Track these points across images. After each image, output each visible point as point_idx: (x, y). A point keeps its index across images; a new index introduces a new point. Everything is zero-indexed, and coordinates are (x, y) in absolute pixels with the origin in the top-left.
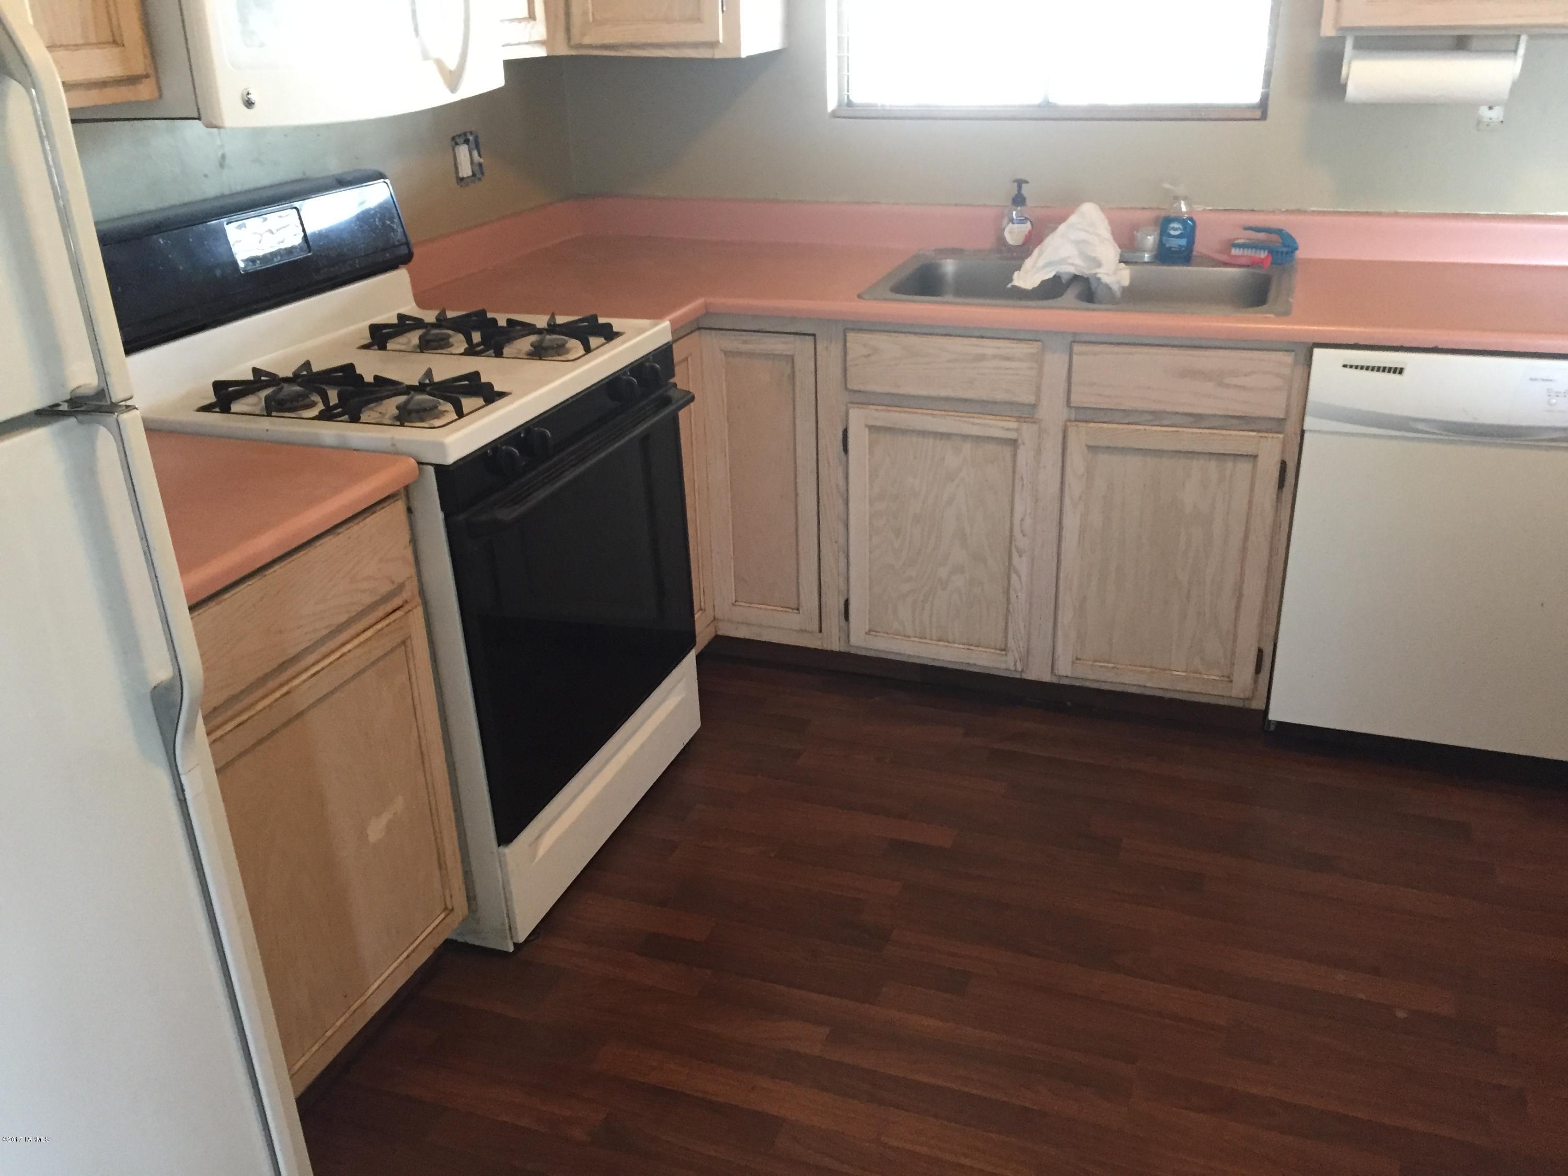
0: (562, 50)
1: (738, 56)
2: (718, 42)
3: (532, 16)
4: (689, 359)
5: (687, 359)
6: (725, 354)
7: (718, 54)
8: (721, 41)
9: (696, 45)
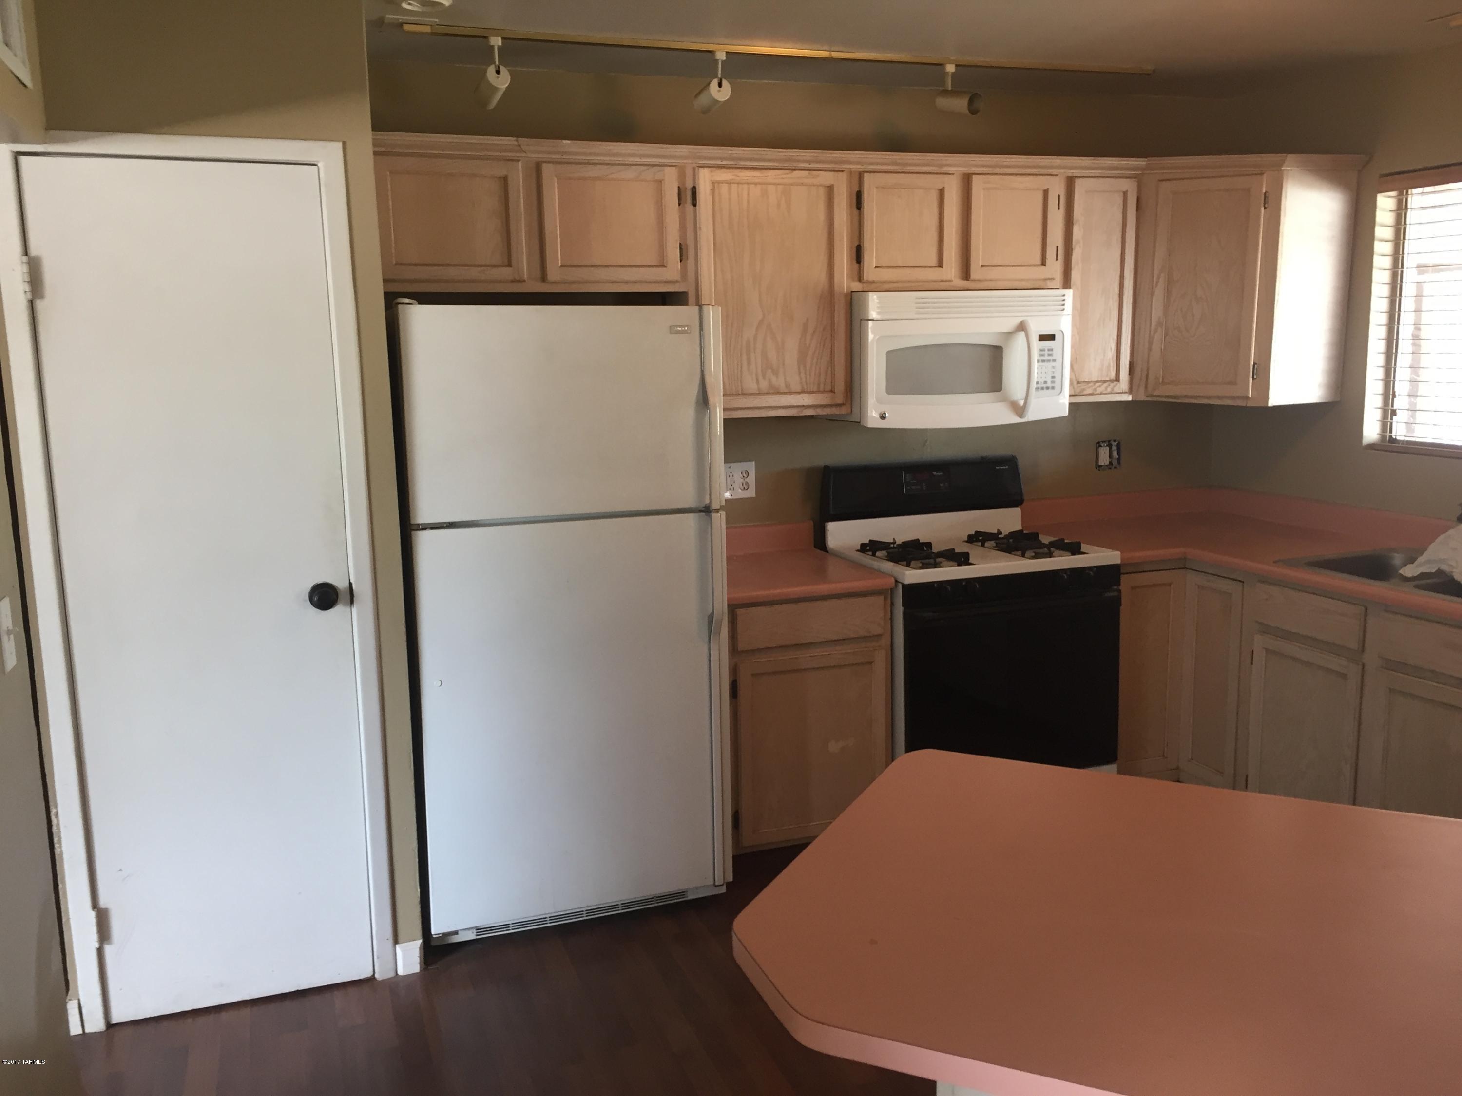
0: (1142, 397)
1: (1266, 406)
2: (1249, 397)
3: (1117, 379)
4: (1172, 585)
5: (1170, 585)
6: (1199, 587)
7: (1250, 404)
8: (1250, 396)
9: (1234, 398)
